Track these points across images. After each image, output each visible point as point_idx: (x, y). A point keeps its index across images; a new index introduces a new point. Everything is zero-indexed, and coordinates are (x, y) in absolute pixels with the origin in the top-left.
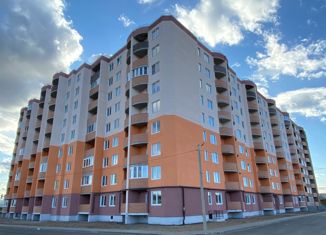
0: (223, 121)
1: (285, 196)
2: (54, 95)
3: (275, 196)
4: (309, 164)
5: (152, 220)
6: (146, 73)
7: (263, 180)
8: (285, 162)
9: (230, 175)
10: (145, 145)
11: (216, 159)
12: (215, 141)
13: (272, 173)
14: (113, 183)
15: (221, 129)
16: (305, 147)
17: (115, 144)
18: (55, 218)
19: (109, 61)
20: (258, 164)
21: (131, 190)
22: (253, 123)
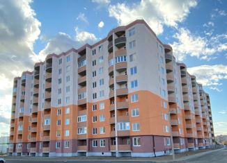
0: (170, 93)
1: (199, 139)
2: (49, 71)
3: (195, 139)
4: (211, 118)
6: (125, 60)
7: (189, 130)
8: (200, 118)
9: (174, 127)
11: (166, 117)
12: (166, 106)
13: (193, 125)
14: (102, 132)
15: (169, 98)
16: (209, 107)
19: (91, 47)
20: (186, 120)
21: (119, 137)
22: (184, 93)
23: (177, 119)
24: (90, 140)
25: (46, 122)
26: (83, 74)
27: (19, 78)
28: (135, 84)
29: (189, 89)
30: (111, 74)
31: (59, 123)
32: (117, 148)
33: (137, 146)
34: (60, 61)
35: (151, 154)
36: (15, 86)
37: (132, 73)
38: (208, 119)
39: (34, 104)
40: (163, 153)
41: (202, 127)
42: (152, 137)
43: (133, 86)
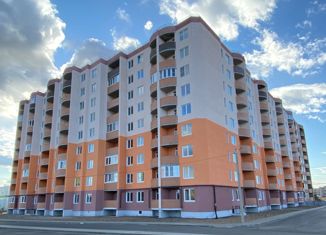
0: (241, 122)
1: (287, 192)
2: (67, 91)
3: (281, 192)
4: (306, 161)
5: (184, 215)
6: (174, 74)
7: (271, 178)
8: (289, 161)
9: (247, 174)
10: (175, 146)
11: (235, 158)
12: (235, 142)
13: (279, 171)
14: (140, 181)
15: (240, 130)
16: (304, 145)
17: (140, 143)
18: (78, 214)
19: (127, 57)
20: (267, 163)
21: (163, 188)
22: (264, 124)
23: (252, 162)
24: (123, 191)
25: (60, 165)
26: (115, 95)
27: (27, 102)
28: (187, 109)
29: (272, 117)
30: (154, 95)
31: (79, 167)
32: (160, 205)
33: (190, 201)
34: (84, 77)
35: (210, 215)
36: (21, 113)
37: (183, 94)
38: (302, 162)
39: (45, 139)
40: (229, 213)
41: (293, 173)
42: (212, 188)
43: (184, 113)
